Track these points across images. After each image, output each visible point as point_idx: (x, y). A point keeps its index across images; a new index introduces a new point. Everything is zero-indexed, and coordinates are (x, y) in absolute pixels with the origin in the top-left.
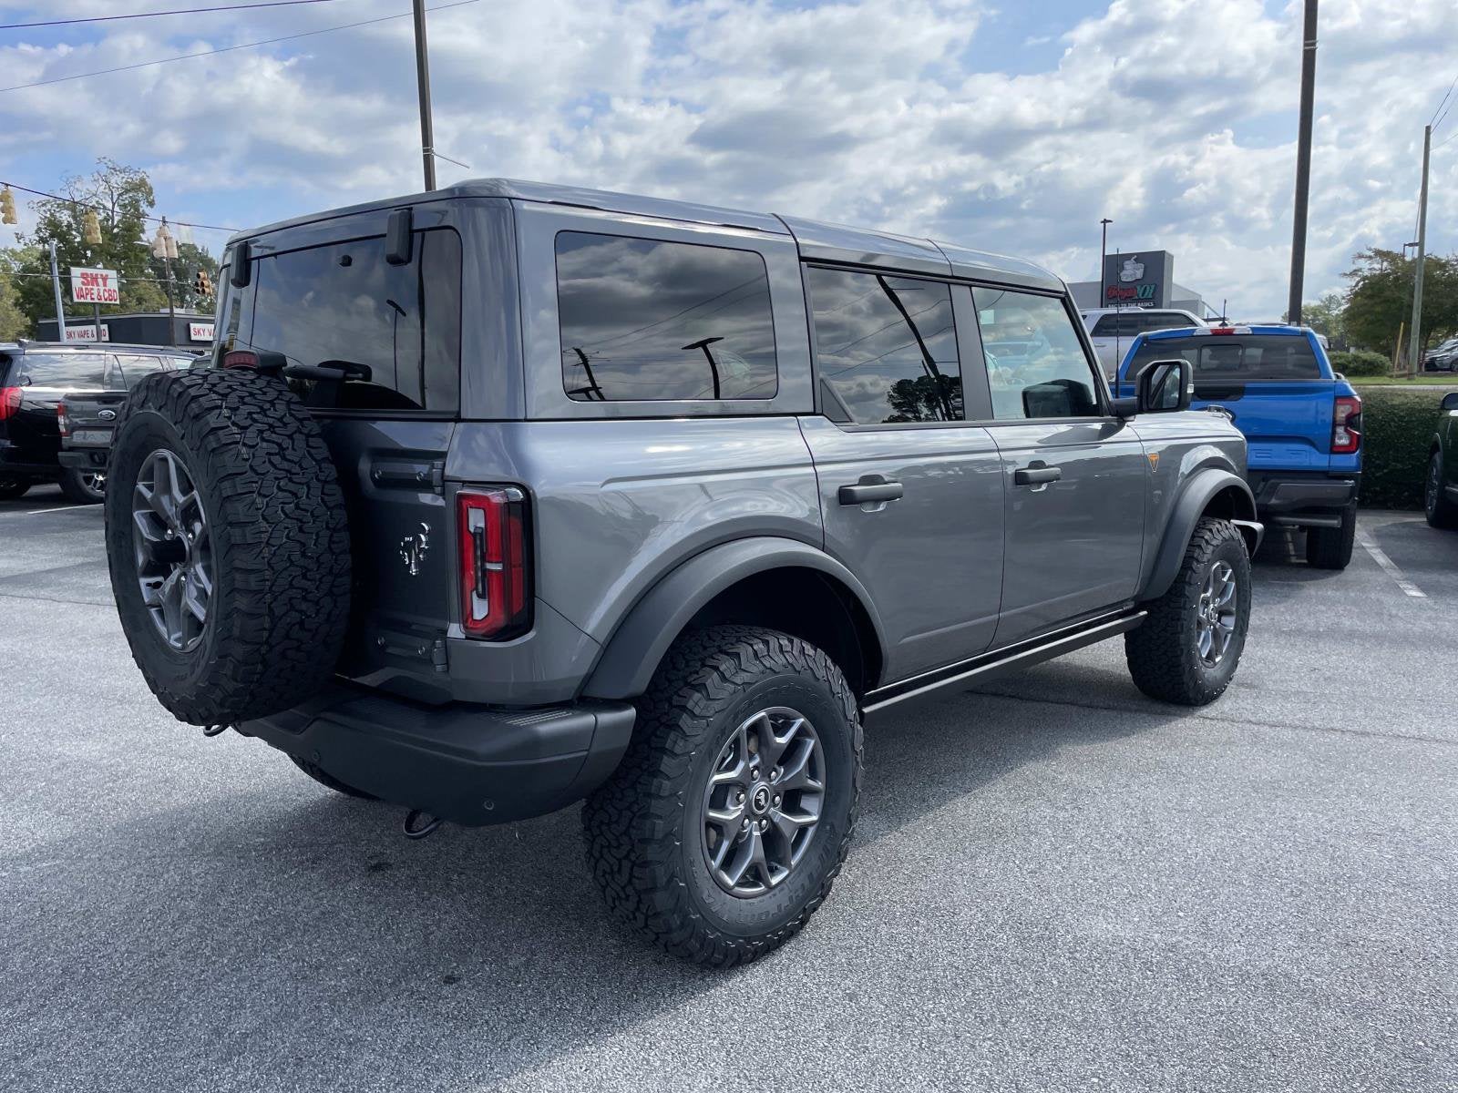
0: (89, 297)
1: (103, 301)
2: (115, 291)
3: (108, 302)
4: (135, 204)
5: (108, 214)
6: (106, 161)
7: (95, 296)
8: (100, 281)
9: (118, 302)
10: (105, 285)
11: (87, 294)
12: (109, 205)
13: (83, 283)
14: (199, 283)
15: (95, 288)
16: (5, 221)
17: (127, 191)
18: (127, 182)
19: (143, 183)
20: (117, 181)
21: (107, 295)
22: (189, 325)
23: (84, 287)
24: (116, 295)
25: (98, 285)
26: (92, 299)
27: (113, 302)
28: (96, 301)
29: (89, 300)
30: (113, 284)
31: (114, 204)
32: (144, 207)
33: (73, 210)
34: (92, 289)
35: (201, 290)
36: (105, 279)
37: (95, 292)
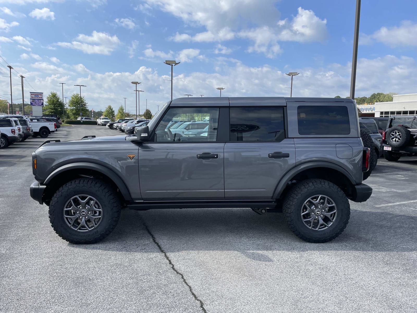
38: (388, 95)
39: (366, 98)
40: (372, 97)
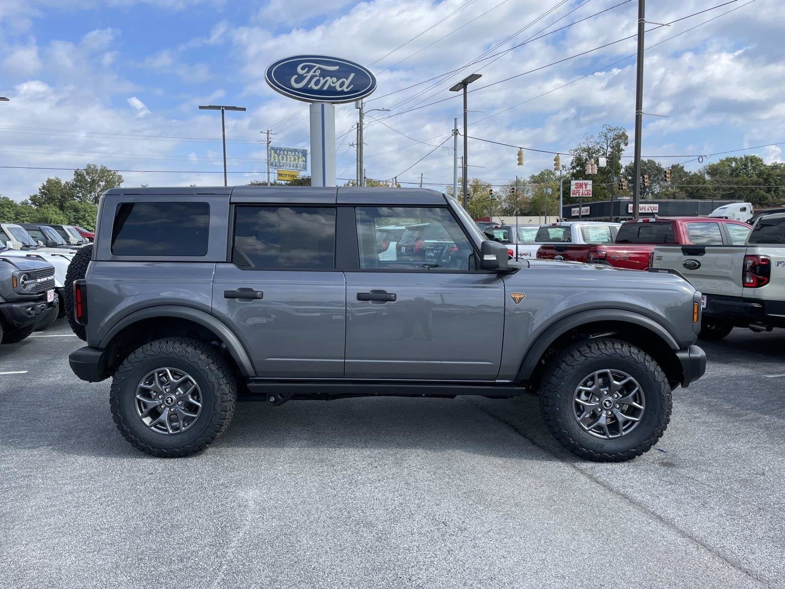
0: (578, 194)
1: (584, 196)
2: (590, 190)
3: (586, 196)
4: (618, 145)
5: (604, 152)
6: (607, 126)
7: (580, 194)
8: (584, 186)
9: (591, 196)
10: (586, 188)
11: (577, 193)
12: (606, 148)
13: (576, 188)
14: (621, 184)
15: (581, 189)
16: (519, 164)
17: (615, 139)
18: (616, 135)
19: (624, 134)
20: (611, 135)
21: (586, 192)
22: (628, 205)
23: (576, 190)
24: (591, 193)
25: (582, 188)
26: (579, 195)
27: (589, 196)
28: (581, 195)
29: (578, 196)
30: (590, 187)
31: (608, 147)
32: (622, 146)
33: (589, 152)
34: (580, 190)
35: (621, 187)
36: (586, 185)
37: (581, 192)
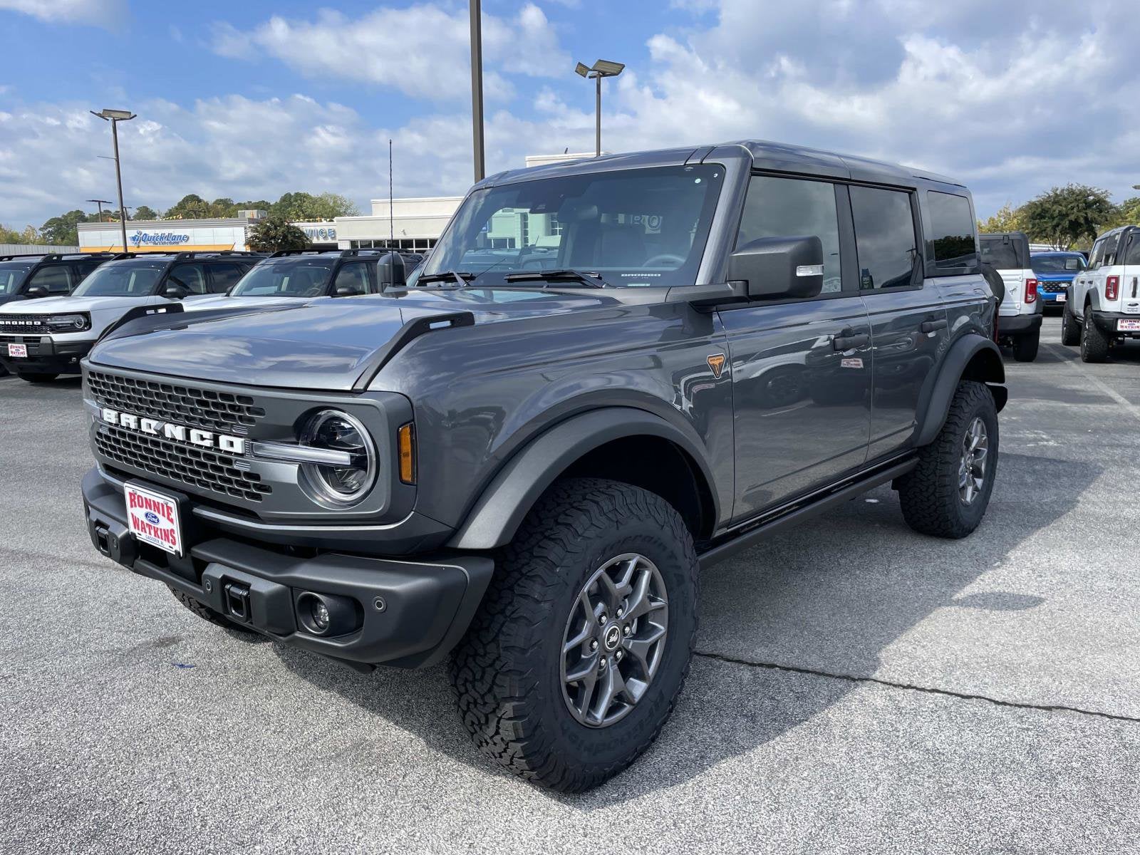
38: (321, 199)
39: (267, 203)
40: (283, 204)
